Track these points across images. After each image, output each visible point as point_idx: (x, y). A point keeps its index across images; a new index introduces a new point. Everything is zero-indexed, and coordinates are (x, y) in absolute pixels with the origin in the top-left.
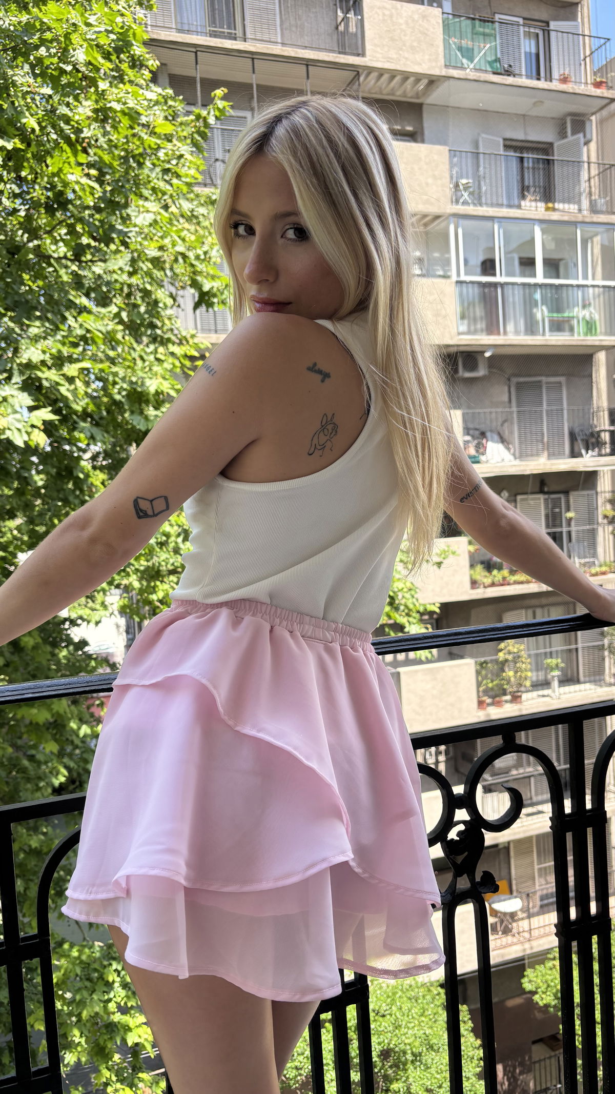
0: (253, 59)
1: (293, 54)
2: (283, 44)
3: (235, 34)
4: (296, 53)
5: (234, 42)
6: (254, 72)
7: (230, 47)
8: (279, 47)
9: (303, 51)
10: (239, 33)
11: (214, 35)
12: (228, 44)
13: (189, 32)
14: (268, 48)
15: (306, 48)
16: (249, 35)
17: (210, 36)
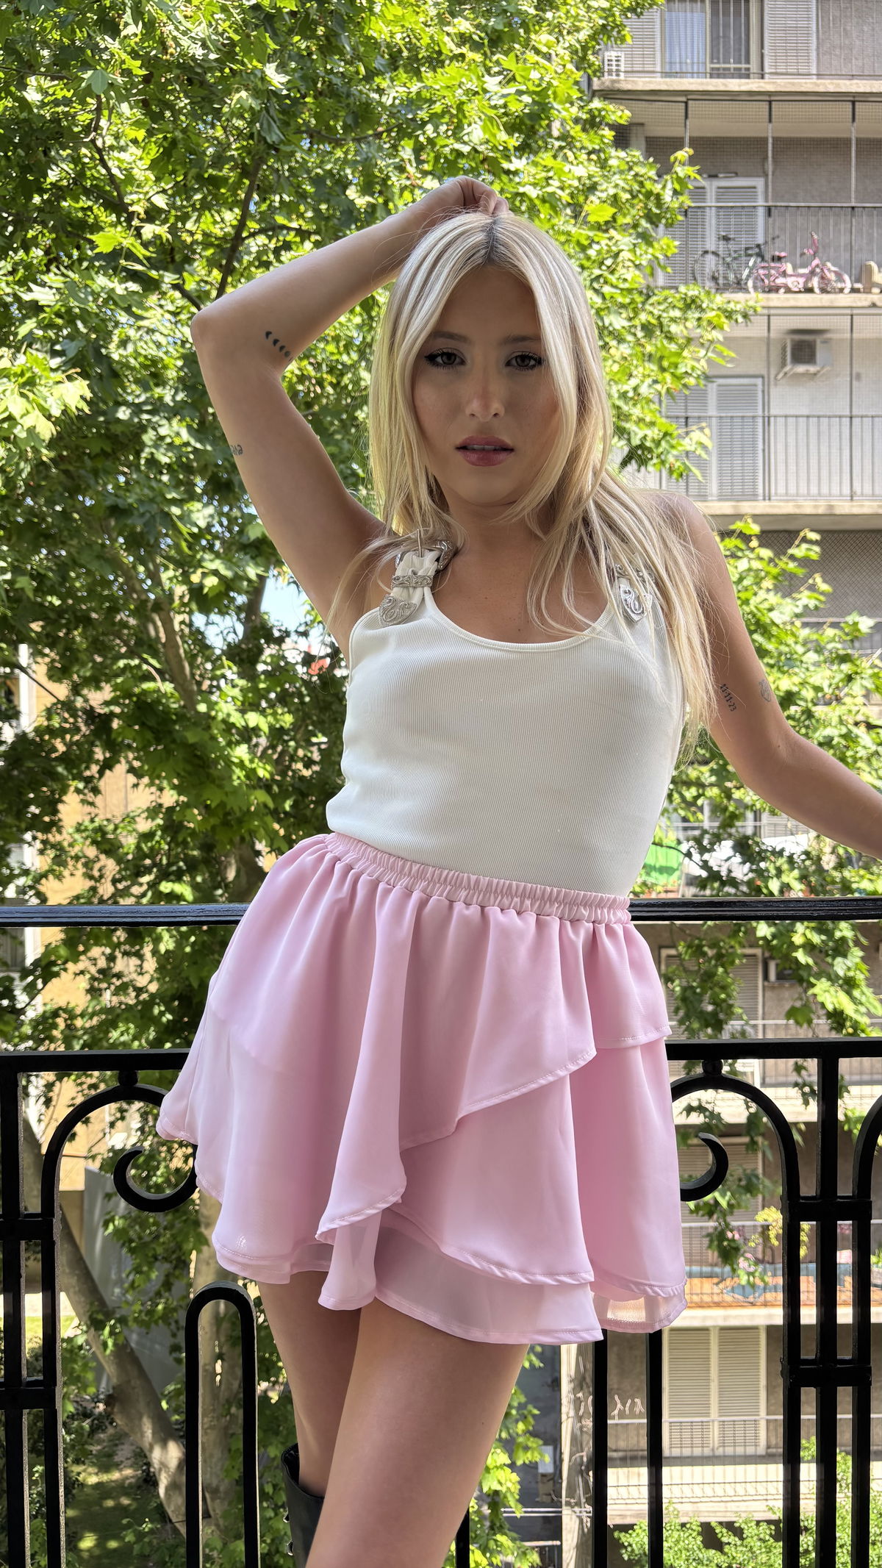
0: (770, 102)
1: (832, 89)
2: (819, 75)
3: (748, 69)
4: (838, 85)
5: (743, 81)
6: (770, 121)
7: (737, 89)
8: (814, 80)
9: (848, 82)
10: (754, 66)
11: (716, 74)
12: (735, 85)
13: (680, 74)
14: (793, 84)
15: (853, 77)
16: (767, 70)
17: (711, 77)
